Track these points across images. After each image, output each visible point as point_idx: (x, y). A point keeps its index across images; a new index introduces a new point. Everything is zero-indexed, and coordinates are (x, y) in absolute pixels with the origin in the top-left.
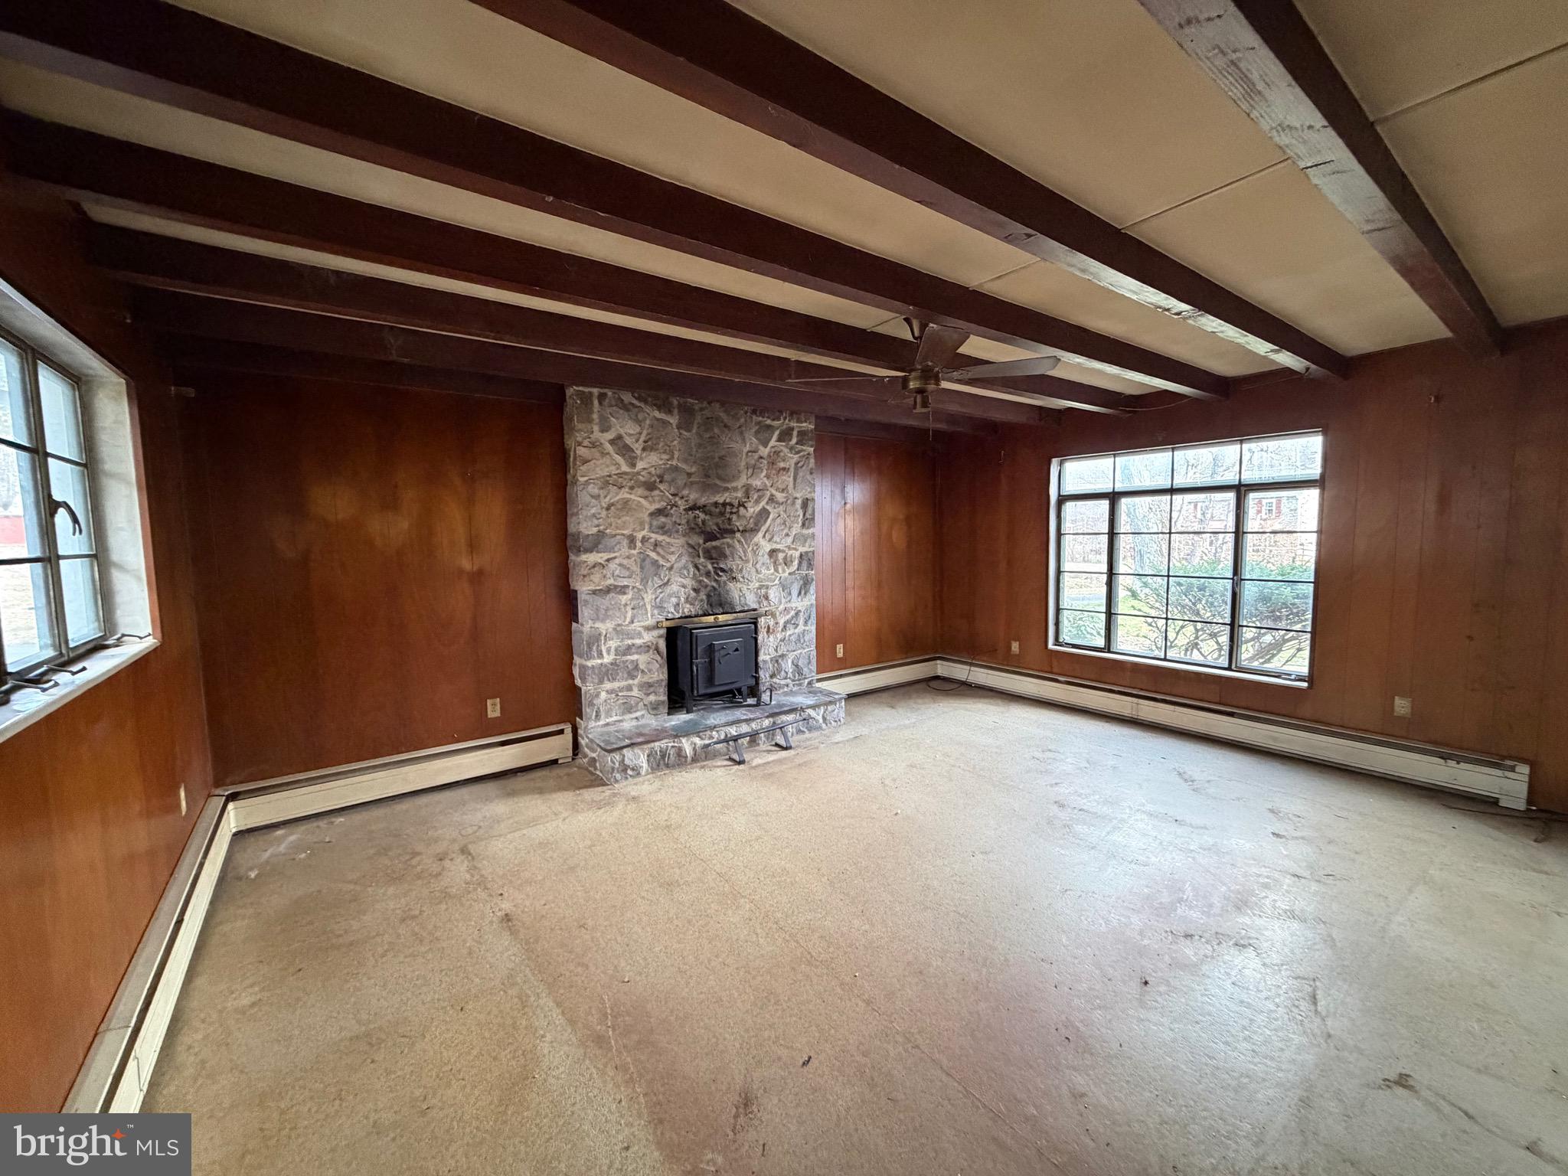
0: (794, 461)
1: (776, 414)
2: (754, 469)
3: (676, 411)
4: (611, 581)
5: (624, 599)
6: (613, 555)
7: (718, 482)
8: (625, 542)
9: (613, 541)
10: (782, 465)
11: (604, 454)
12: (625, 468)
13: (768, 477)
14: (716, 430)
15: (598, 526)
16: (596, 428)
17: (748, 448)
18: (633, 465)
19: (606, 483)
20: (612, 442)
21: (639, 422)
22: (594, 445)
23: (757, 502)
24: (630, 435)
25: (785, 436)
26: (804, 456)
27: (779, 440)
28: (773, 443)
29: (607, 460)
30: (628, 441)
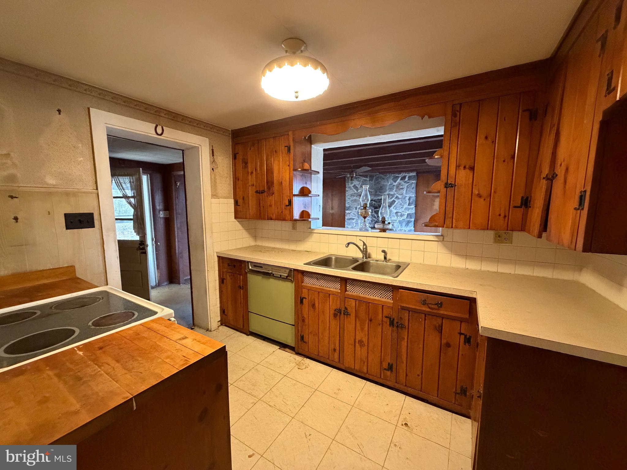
0: (406, 186)
1: (400, 172)
2: (391, 189)
3: (368, 177)
4: (351, 217)
5: (353, 221)
6: (352, 211)
7: (379, 193)
8: (355, 208)
9: (351, 209)
10: (401, 187)
11: (351, 189)
12: (356, 192)
13: (396, 191)
14: (380, 180)
15: (349, 205)
16: (350, 184)
17: (389, 183)
18: (357, 191)
19: (352, 195)
20: (353, 186)
21: (359, 181)
22: (349, 187)
23: (391, 198)
24: (357, 184)
25: (404, 178)
26: (410, 184)
27: (401, 180)
28: (399, 180)
29: (352, 190)
30: (357, 185)
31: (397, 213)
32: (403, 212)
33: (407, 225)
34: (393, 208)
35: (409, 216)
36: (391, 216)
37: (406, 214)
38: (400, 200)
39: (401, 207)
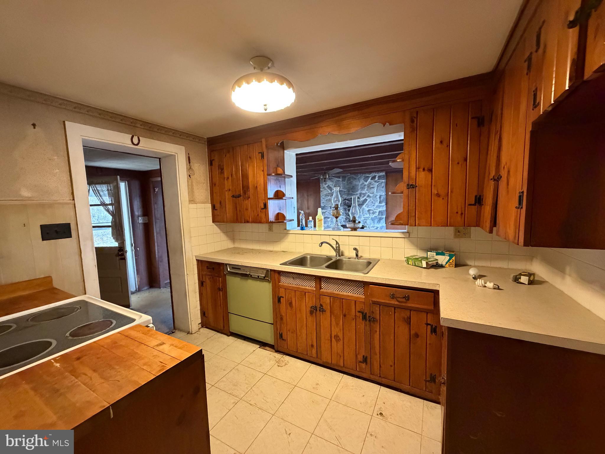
0: (377, 184)
1: (371, 172)
2: (363, 188)
3: (341, 178)
4: (326, 216)
5: (329, 220)
6: (327, 210)
7: (352, 193)
8: (329, 207)
9: (326, 208)
10: (372, 186)
11: (325, 190)
12: (330, 192)
13: (367, 190)
14: (351, 180)
15: (324, 204)
16: (324, 184)
17: (361, 183)
19: (326, 195)
20: (327, 187)
21: (332, 182)
22: (324, 188)
23: (363, 197)
24: (331, 185)
25: (373, 178)
26: (380, 183)
27: (372, 179)
28: (369, 180)
29: (326, 191)
30: (331, 186)
31: (369, 210)
32: (375, 209)
33: (379, 222)
34: (366, 206)
35: (380, 214)
36: (364, 214)
37: (378, 211)
38: (371, 198)
39: (372, 205)
